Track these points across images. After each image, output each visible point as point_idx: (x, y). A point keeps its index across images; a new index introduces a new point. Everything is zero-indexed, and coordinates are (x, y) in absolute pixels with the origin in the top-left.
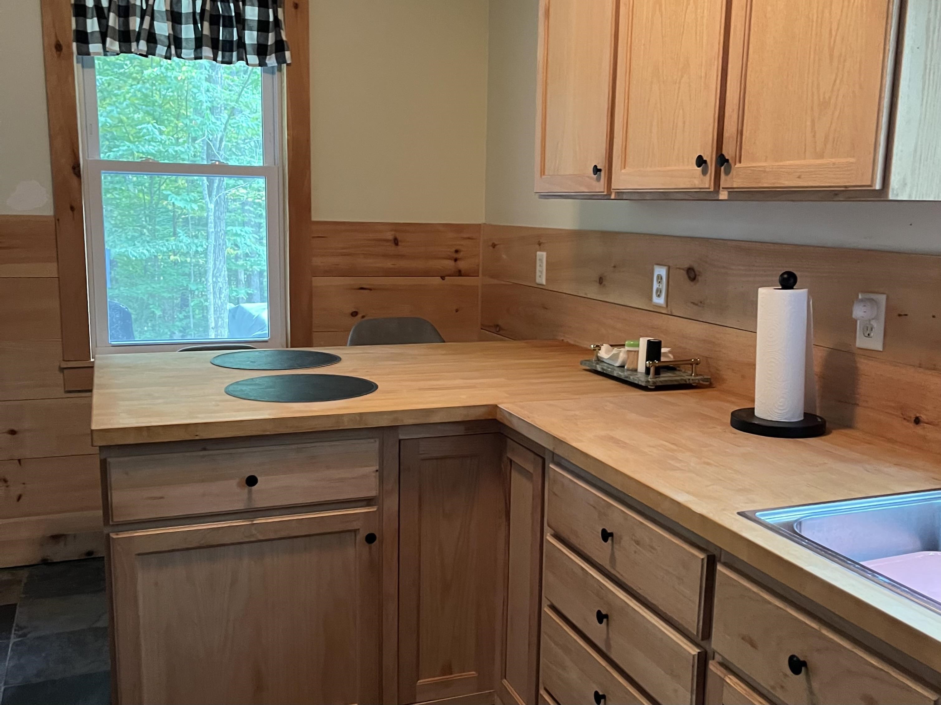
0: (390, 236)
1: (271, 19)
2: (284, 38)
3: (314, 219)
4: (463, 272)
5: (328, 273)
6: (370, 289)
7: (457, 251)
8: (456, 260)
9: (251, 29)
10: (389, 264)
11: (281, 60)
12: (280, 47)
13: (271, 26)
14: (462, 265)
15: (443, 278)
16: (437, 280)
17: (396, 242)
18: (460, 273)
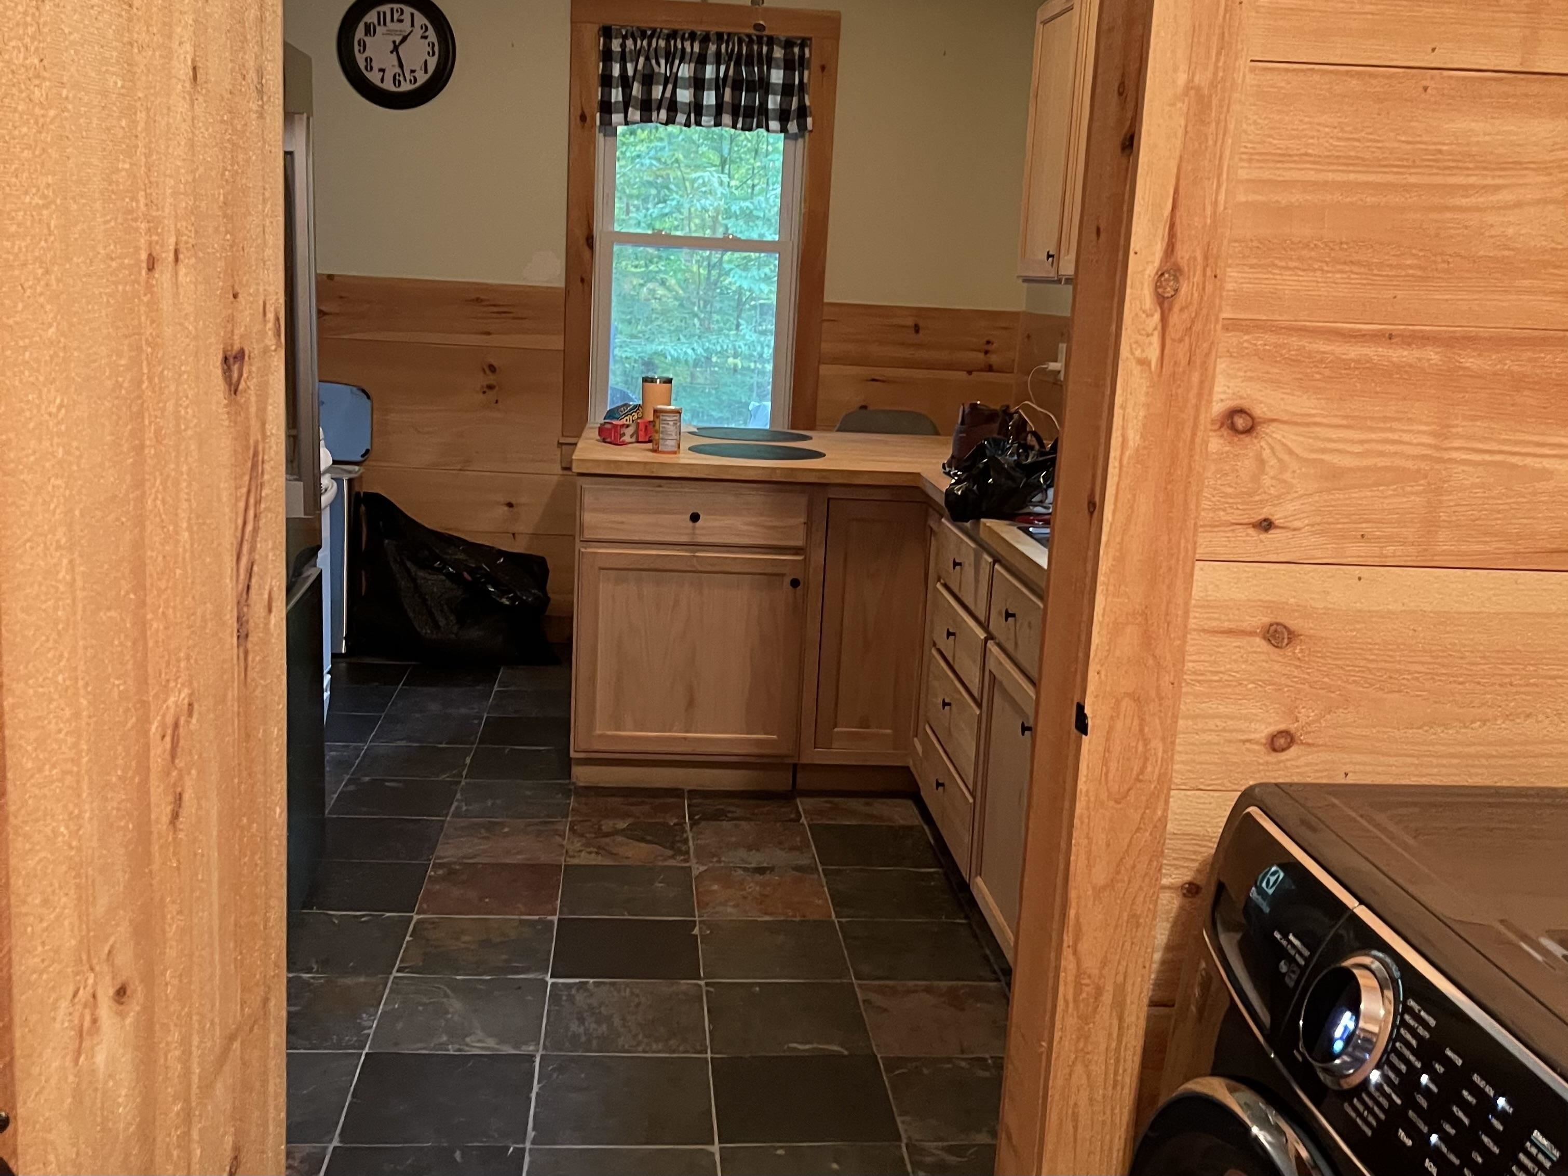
0: (910, 322)
1: (797, 82)
2: (807, 103)
3: (826, 300)
4: (995, 367)
5: (836, 360)
6: (883, 381)
7: (988, 342)
8: (986, 352)
9: (775, 94)
10: (906, 353)
11: (802, 127)
12: (802, 112)
13: (796, 89)
14: (994, 359)
15: (970, 373)
16: (963, 375)
17: (917, 329)
18: (990, 368)
